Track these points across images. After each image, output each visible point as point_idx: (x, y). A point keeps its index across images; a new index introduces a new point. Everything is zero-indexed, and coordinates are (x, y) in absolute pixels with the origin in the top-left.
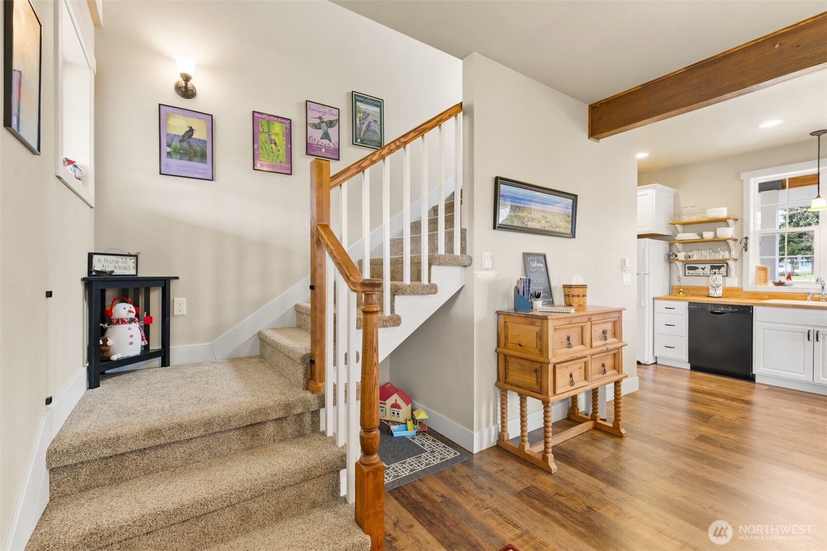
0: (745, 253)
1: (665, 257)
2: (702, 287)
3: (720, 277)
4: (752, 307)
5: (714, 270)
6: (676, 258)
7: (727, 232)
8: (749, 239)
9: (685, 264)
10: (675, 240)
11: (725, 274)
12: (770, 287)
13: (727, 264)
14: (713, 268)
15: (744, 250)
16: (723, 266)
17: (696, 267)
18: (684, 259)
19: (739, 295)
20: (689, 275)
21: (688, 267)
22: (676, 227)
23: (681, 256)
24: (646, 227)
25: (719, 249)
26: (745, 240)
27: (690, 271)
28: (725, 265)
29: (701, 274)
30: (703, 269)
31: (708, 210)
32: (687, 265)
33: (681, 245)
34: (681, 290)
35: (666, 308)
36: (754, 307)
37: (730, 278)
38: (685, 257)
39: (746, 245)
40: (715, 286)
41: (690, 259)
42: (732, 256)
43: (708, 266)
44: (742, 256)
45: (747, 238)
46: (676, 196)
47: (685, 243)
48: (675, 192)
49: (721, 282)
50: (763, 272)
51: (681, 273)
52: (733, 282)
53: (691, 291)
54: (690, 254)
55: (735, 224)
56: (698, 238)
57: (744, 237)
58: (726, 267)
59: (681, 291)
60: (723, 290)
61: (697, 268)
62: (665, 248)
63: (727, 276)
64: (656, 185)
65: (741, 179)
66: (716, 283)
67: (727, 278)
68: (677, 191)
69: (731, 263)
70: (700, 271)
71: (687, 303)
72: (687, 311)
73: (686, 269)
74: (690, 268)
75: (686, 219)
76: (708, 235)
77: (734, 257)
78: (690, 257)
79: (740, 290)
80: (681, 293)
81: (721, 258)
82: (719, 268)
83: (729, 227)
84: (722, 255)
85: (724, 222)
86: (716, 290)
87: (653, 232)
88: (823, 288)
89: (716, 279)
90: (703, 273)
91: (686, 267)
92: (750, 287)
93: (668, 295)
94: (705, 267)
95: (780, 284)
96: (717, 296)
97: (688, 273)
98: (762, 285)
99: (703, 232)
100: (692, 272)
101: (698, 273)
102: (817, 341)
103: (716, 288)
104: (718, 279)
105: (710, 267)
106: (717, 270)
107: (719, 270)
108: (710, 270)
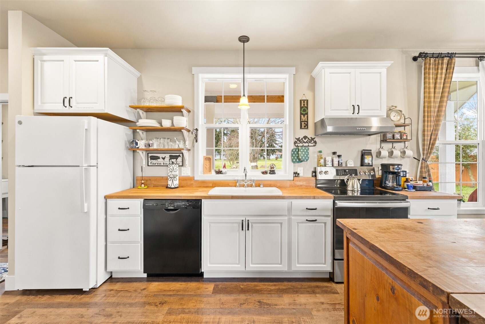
0: (196, 144)
1: (126, 144)
2: (163, 177)
3: (176, 167)
4: (201, 200)
5: (172, 160)
6: (137, 147)
7: (181, 121)
8: (199, 130)
9: (148, 154)
10: (136, 126)
11: (181, 164)
12: (213, 176)
13: (183, 154)
14: (171, 157)
15: (195, 141)
16: (179, 156)
17: (157, 156)
18: (144, 147)
19: (192, 184)
20: (152, 165)
21: (151, 157)
22: (138, 113)
23: (141, 144)
24: (96, 103)
25: (175, 138)
26: (195, 131)
27: (152, 161)
28: (181, 155)
29: (162, 164)
30: (164, 159)
31: (166, 96)
32: (150, 155)
33: (145, 133)
34: (143, 182)
35: (119, 209)
36: (203, 200)
37: (185, 168)
38: (145, 146)
39: (196, 136)
40: (172, 176)
41: (151, 148)
42: (186, 147)
43: (167, 156)
44: (194, 147)
45: (197, 130)
46: (140, 80)
47: (148, 130)
48: (139, 76)
49: (178, 172)
50: (208, 161)
51: (144, 162)
52: (186, 172)
53: (153, 182)
54: (151, 142)
55: (188, 115)
56: (157, 125)
57: (195, 129)
58: (181, 157)
59: (142, 183)
60: (179, 179)
61: (158, 158)
62: (126, 134)
63: (182, 166)
64: (107, 50)
65: (193, 73)
66: (173, 173)
67: (182, 168)
68: (141, 75)
69: (185, 152)
70: (160, 161)
71: (142, 200)
72: (142, 210)
73: (149, 159)
74: (153, 158)
75: (147, 104)
76: (167, 123)
77: (188, 147)
78: (149, 146)
79: (192, 179)
80: (143, 185)
81: (176, 147)
82: (176, 157)
83: (184, 116)
84: (178, 145)
85: (177, 110)
86: (173, 181)
87: (106, 111)
88: (246, 175)
89: (173, 169)
90: (164, 163)
91: (149, 157)
92: (200, 175)
93: (131, 188)
94: (165, 157)
95: (219, 172)
96: (174, 187)
97: (151, 163)
98: (207, 174)
99: (162, 120)
100: (154, 161)
101: (159, 162)
102: (248, 230)
103: (173, 179)
104: (174, 169)
105: (169, 157)
106: (175, 159)
107: (176, 160)
108: (169, 160)
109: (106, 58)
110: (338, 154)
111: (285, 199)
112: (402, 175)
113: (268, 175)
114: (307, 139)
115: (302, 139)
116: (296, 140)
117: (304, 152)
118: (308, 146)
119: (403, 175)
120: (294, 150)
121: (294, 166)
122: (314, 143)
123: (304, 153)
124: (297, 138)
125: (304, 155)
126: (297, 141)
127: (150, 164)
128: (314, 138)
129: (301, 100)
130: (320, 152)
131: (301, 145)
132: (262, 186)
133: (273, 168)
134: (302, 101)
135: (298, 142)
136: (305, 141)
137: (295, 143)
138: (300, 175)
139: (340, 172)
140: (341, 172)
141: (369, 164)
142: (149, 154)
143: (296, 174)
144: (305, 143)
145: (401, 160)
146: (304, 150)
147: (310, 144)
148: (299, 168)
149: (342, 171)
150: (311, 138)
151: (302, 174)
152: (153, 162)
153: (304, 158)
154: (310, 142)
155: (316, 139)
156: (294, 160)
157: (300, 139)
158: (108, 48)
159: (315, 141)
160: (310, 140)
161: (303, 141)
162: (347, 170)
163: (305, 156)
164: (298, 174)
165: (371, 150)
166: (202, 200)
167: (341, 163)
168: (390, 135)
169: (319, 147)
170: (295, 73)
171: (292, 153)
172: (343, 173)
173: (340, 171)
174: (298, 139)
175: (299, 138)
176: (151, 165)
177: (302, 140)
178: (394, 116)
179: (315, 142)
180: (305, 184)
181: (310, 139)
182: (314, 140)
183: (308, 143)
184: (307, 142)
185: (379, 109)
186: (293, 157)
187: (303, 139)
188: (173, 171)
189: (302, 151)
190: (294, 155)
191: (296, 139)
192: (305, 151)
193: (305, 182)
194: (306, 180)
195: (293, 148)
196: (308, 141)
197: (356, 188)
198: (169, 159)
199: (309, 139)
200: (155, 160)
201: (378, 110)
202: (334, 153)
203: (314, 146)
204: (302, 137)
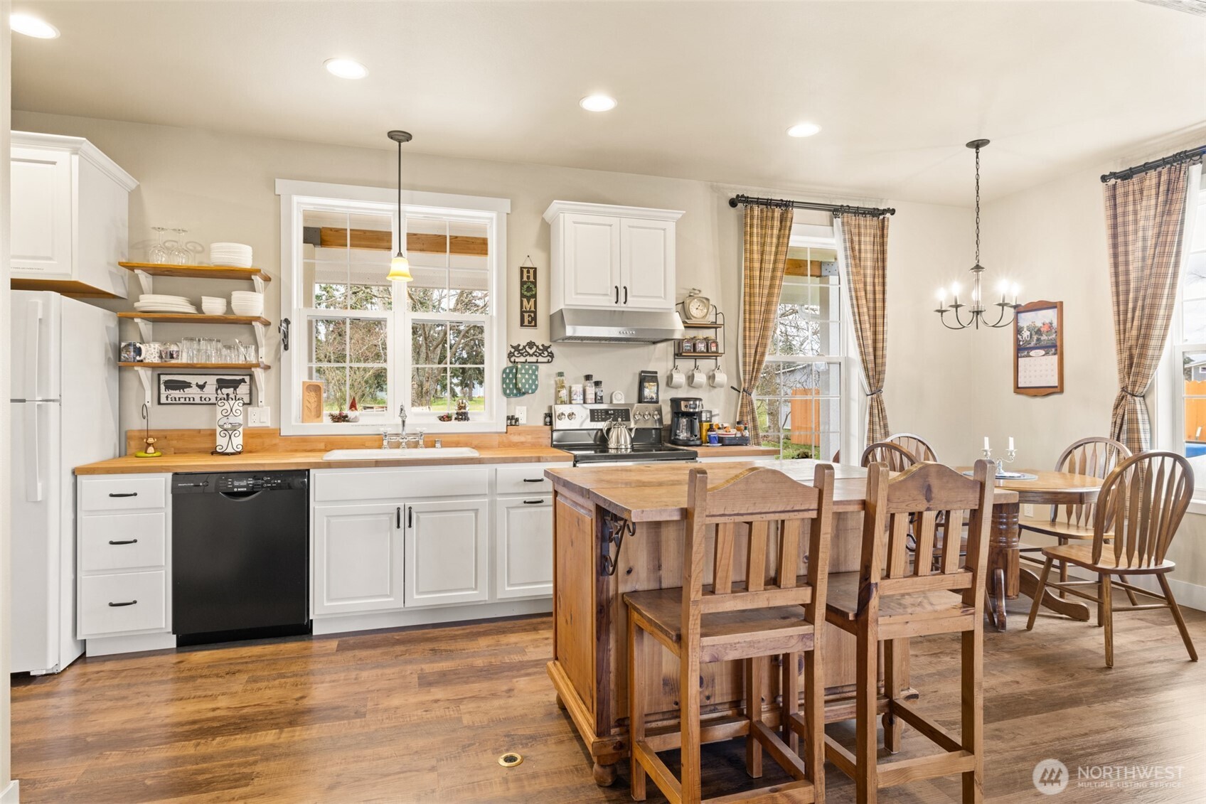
0: (284, 354)
1: (106, 352)
2: (199, 431)
3: (237, 406)
4: (308, 470)
5: (225, 391)
6: (138, 358)
7: (251, 302)
8: (292, 323)
9: (159, 375)
10: (134, 309)
11: (247, 400)
12: (326, 427)
13: (251, 376)
14: (222, 384)
15: (282, 347)
16: (243, 381)
17: (184, 382)
18: (156, 360)
19: (275, 445)
20: (169, 401)
21: (166, 382)
22: (137, 278)
23: (151, 352)
24: (50, 259)
25: (237, 341)
26: (284, 325)
27: (171, 392)
28: (247, 379)
29: (198, 401)
30: (202, 387)
31: (214, 245)
32: (164, 378)
33: (150, 325)
34: (151, 440)
35: (112, 495)
36: (312, 472)
37: (256, 408)
38: (161, 357)
39: (286, 336)
40: (229, 426)
41: (173, 361)
42: (260, 360)
43: (211, 381)
44: (280, 360)
45: (287, 322)
47: (159, 319)
48: (134, 186)
49: (241, 417)
50: (313, 394)
51: (149, 396)
52: (261, 417)
53: (174, 443)
54: (173, 348)
55: (265, 288)
56: (190, 309)
57: (283, 319)
58: (248, 383)
59: (149, 445)
60: (244, 435)
61: (188, 385)
62: (107, 328)
63: (250, 404)
64: (81, 143)
65: (277, 193)
66: (232, 419)
67: (250, 409)
68: (139, 185)
69: (259, 374)
70: (193, 392)
71: (169, 476)
73: (163, 387)
74: (171, 385)
75: (161, 260)
76: (213, 306)
77: (265, 360)
78: (172, 357)
79: (276, 433)
80: (151, 450)
81: (241, 361)
82: (235, 384)
83: (255, 291)
84: (243, 354)
85: (244, 277)
86: (230, 438)
87: (74, 278)
88: (404, 422)
89: (231, 410)
90: (201, 398)
91: (162, 382)
92: (293, 425)
93: (114, 458)
94: (206, 382)
95: (341, 418)
96: (233, 451)
97: (167, 397)
98: (312, 422)
99: (203, 297)
100: (176, 393)
101: (190, 396)
102: (410, 526)
103: (230, 432)
104: (234, 411)
105: (215, 383)
106: (232, 389)
107: (235, 389)
108: (217, 390)
109: (76, 158)
110: (594, 379)
111: (483, 463)
112: (705, 419)
113: (453, 422)
114: (535, 347)
115: (524, 347)
116: (513, 350)
117: (529, 374)
118: (537, 362)
119: (707, 418)
120: (508, 371)
121: (508, 404)
122: (548, 356)
123: (527, 376)
124: (515, 345)
125: (527, 380)
126: (515, 351)
127: (163, 400)
128: (549, 347)
129: (521, 268)
130: (561, 374)
131: (522, 359)
132: (438, 445)
133: (465, 408)
134: (525, 271)
135: (516, 353)
136: (531, 352)
137: (510, 355)
138: (520, 421)
139: (598, 415)
140: (600, 414)
141: (652, 398)
142: (161, 376)
143: (512, 420)
144: (531, 355)
145: (710, 391)
146: (529, 369)
147: (540, 359)
148: (517, 407)
149: (601, 412)
150: (543, 345)
151: (525, 419)
152: (172, 396)
153: (527, 386)
154: (540, 354)
155: (553, 349)
156: (508, 391)
157: (521, 348)
158: (84, 139)
159: (551, 353)
160: (540, 350)
161: (526, 351)
162: (611, 410)
163: (530, 382)
164: (517, 420)
165: (656, 373)
166: (311, 470)
167: (600, 398)
168: (688, 344)
169: (558, 365)
170: (509, 212)
171: (504, 376)
172: (603, 417)
173: (598, 413)
174: (516, 348)
175: (519, 345)
176: (167, 402)
177: (524, 351)
178: (696, 309)
179: (551, 355)
180: (529, 440)
181: (541, 348)
182: (549, 350)
183: (536, 355)
184: (535, 353)
185: (663, 296)
186: (506, 384)
187: (527, 348)
188: (231, 414)
189: (523, 371)
190: (508, 381)
191: (512, 347)
192: (530, 372)
193: (529, 437)
194: (532, 431)
195: (506, 366)
196: (536, 351)
197: (623, 443)
198: (214, 387)
199: (538, 347)
200: (178, 391)
201: (660, 297)
202: (588, 377)
203: (548, 362)
204: (525, 344)
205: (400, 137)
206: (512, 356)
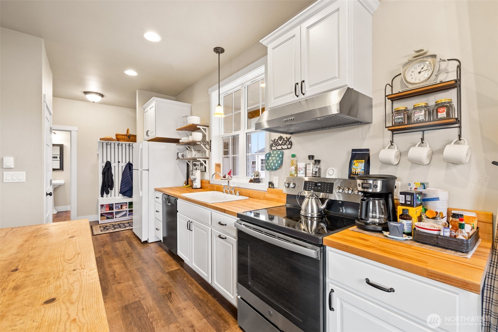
0: (210, 154)
11: (204, 170)
15: (210, 150)
30: (198, 166)
35: (156, 197)
36: (178, 199)
39: (210, 146)
45: (211, 141)
48: (190, 106)
51: (192, 168)
52: (206, 176)
65: (209, 94)
66: (193, 177)
67: (205, 173)
71: (162, 194)
72: (162, 200)
73: (193, 165)
76: (190, 139)
77: (207, 156)
79: (208, 182)
83: (200, 132)
86: (193, 183)
88: (228, 182)
92: (214, 180)
94: (199, 164)
96: (194, 187)
98: (218, 179)
100: (195, 168)
102: (192, 230)
103: (193, 181)
109: (156, 103)
110: (315, 158)
112: (404, 202)
114: (282, 140)
118: (283, 149)
119: (406, 201)
120: (268, 155)
121: (270, 175)
122: (289, 144)
124: (273, 139)
125: (273, 161)
126: (273, 143)
128: (290, 138)
130: (294, 156)
131: (276, 148)
132: (238, 194)
136: (280, 142)
137: (271, 146)
138: (275, 186)
140: (310, 185)
142: (193, 162)
143: (271, 184)
144: (281, 145)
146: (275, 154)
147: (285, 147)
148: (274, 177)
149: (312, 184)
151: (277, 185)
153: (272, 164)
154: (285, 144)
155: (292, 139)
156: (268, 168)
157: (276, 141)
158: (153, 97)
159: (291, 142)
160: (285, 141)
161: (279, 143)
162: (319, 183)
163: (275, 162)
164: (273, 185)
167: (314, 173)
168: (399, 117)
169: (294, 150)
174: (274, 141)
175: (275, 139)
177: (277, 142)
178: (419, 73)
179: (291, 144)
180: (277, 198)
181: (285, 139)
182: (290, 140)
183: (283, 145)
184: (283, 143)
185: (337, 76)
187: (279, 141)
188: (193, 175)
189: (273, 155)
191: (272, 141)
192: (276, 155)
193: (276, 196)
194: (279, 193)
195: (268, 152)
199: (284, 139)
202: (311, 157)
203: (288, 148)
204: (278, 138)
205: (219, 50)
206: (272, 147)
